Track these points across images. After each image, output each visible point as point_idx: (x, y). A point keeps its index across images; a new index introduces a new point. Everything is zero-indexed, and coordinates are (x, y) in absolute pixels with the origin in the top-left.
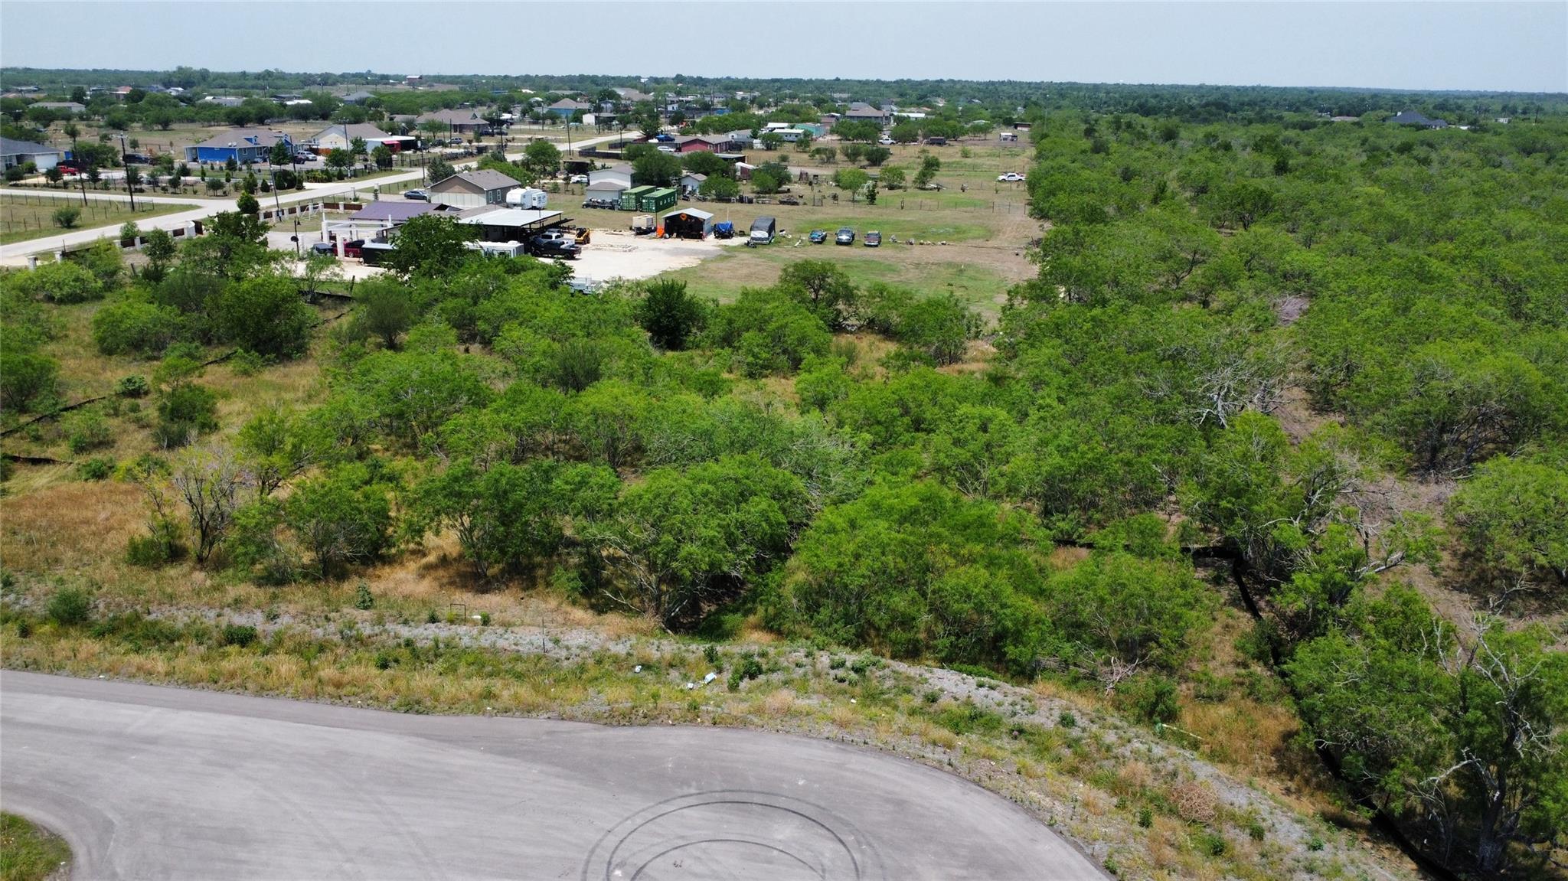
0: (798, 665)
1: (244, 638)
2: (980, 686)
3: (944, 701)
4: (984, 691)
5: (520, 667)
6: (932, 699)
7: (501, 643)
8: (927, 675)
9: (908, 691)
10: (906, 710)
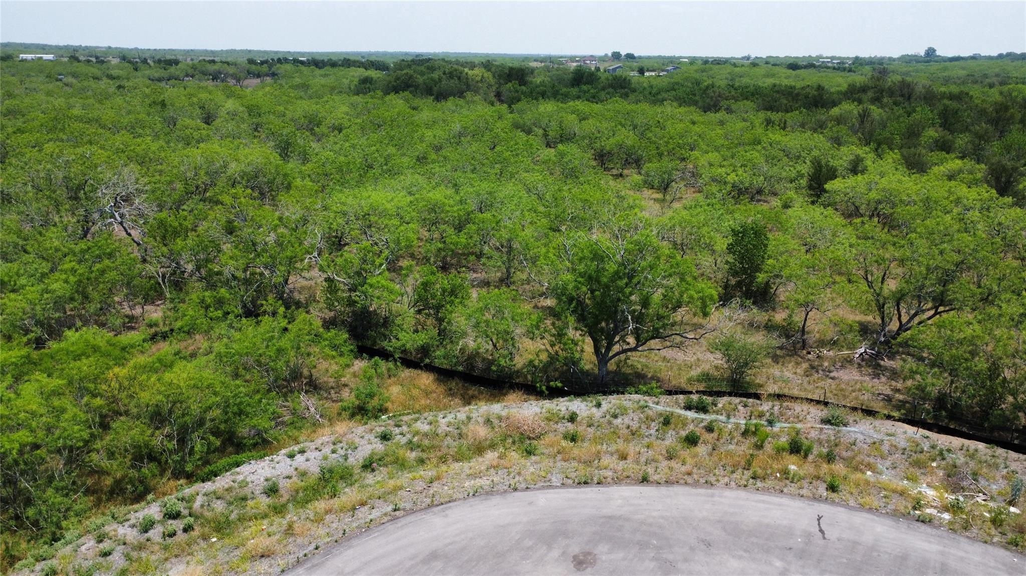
0: (106, 554)
2: (291, 456)
3: (284, 485)
4: (299, 458)
6: (272, 490)
8: (240, 478)
9: (244, 499)
10: (279, 510)
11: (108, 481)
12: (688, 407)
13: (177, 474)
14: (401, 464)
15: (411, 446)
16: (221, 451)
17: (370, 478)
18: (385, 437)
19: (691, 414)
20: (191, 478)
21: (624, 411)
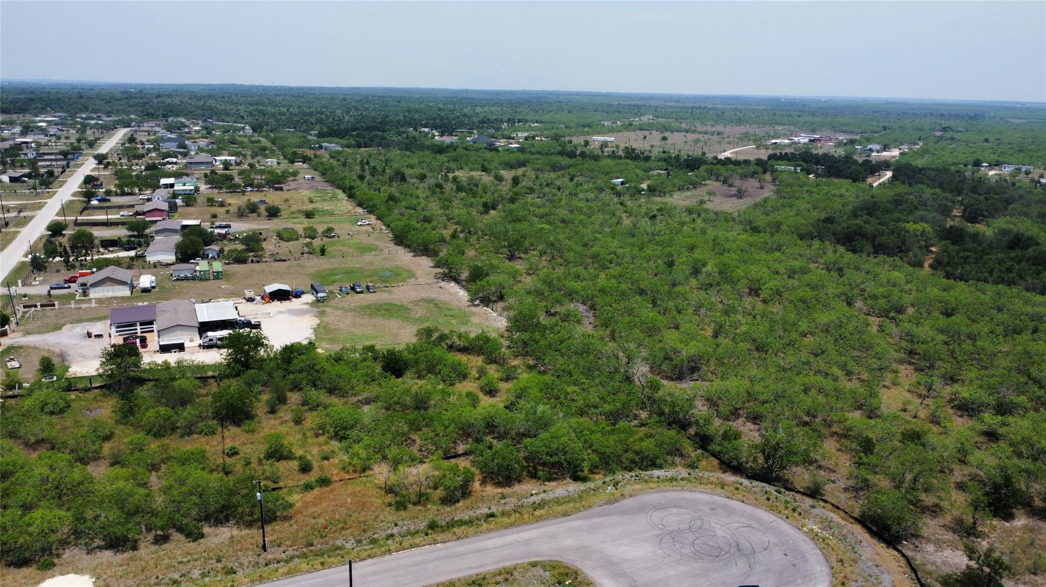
0: (623, 479)
1: (492, 515)
3: (662, 477)
4: (667, 473)
5: (567, 500)
6: (658, 478)
7: (556, 496)
8: (653, 473)
9: (652, 478)
10: (658, 482)
11: (624, 465)
12: (776, 491)
13: (640, 468)
14: (690, 481)
15: (695, 478)
16: (651, 466)
17: (681, 482)
18: (689, 474)
19: (776, 493)
20: (642, 470)
21: (758, 487)
